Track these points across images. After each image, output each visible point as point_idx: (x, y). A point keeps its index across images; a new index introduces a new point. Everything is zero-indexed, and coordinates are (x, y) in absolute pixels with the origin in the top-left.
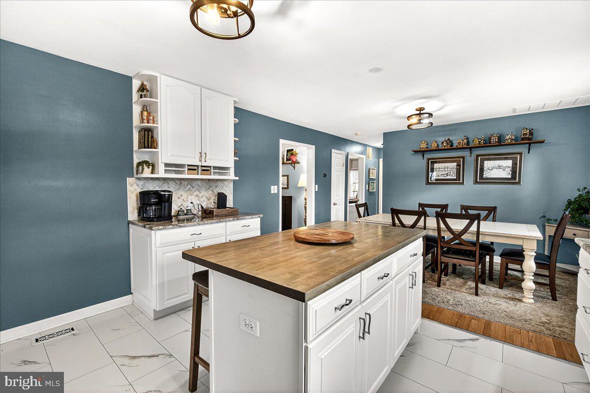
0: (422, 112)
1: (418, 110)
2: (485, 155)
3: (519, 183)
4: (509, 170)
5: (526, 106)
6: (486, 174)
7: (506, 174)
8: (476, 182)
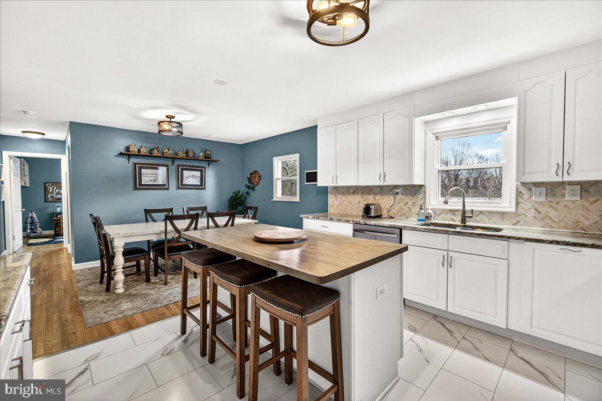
0: (172, 120)
1: (169, 118)
2: (184, 166)
3: (204, 189)
4: (199, 179)
5: (216, 136)
6: (186, 182)
7: (197, 182)
8: (179, 188)
